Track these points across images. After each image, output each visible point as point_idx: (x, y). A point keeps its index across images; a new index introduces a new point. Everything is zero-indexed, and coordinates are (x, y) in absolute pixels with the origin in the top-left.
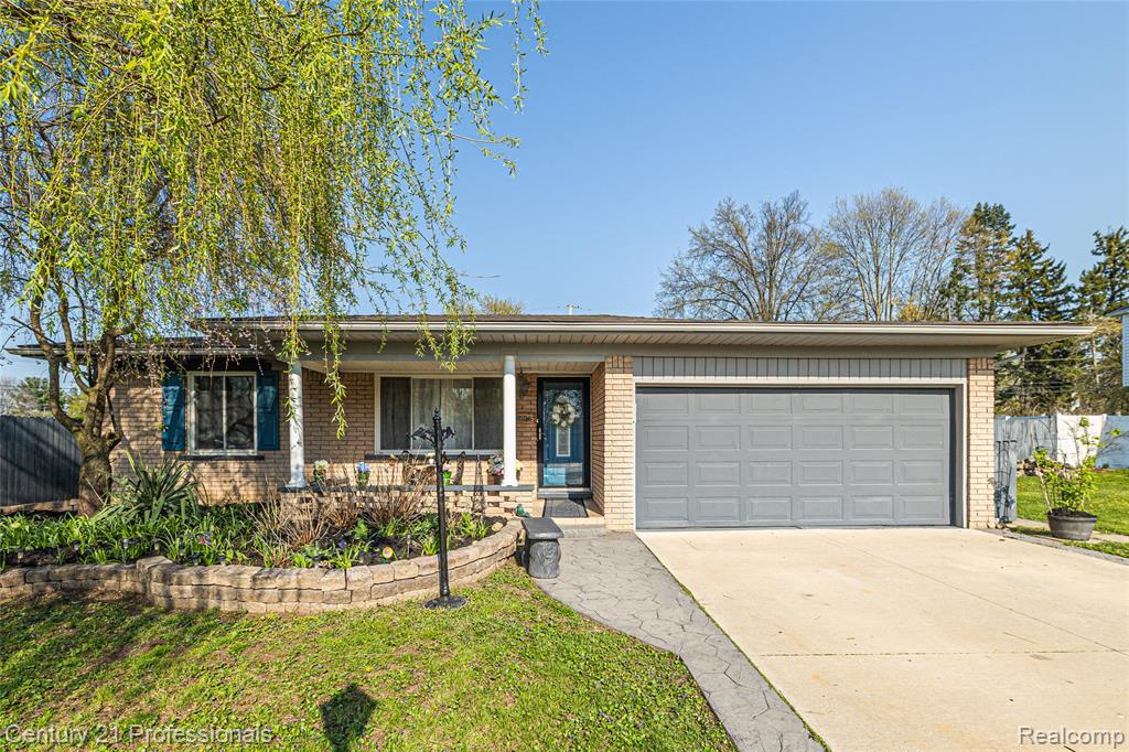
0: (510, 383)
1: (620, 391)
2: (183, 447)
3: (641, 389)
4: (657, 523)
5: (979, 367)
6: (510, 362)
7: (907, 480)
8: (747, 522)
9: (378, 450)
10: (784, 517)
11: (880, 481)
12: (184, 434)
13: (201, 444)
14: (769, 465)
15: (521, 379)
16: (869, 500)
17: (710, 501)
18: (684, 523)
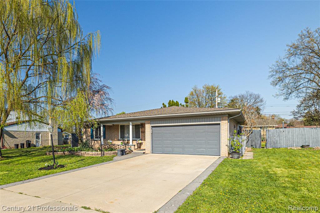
0: (131, 127)
1: (148, 127)
2: (93, 139)
3: (152, 127)
4: (157, 152)
5: (224, 119)
6: (131, 123)
7: (209, 145)
8: (174, 153)
9: (120, 139)
10: (181, 152)
11: (202, 145)
12: (93, 136)
13: (96, 138)
14: (178, 141)
15: (133, 126)
16: (200, 149)
17: (166, 149)
18: (161, 153)
